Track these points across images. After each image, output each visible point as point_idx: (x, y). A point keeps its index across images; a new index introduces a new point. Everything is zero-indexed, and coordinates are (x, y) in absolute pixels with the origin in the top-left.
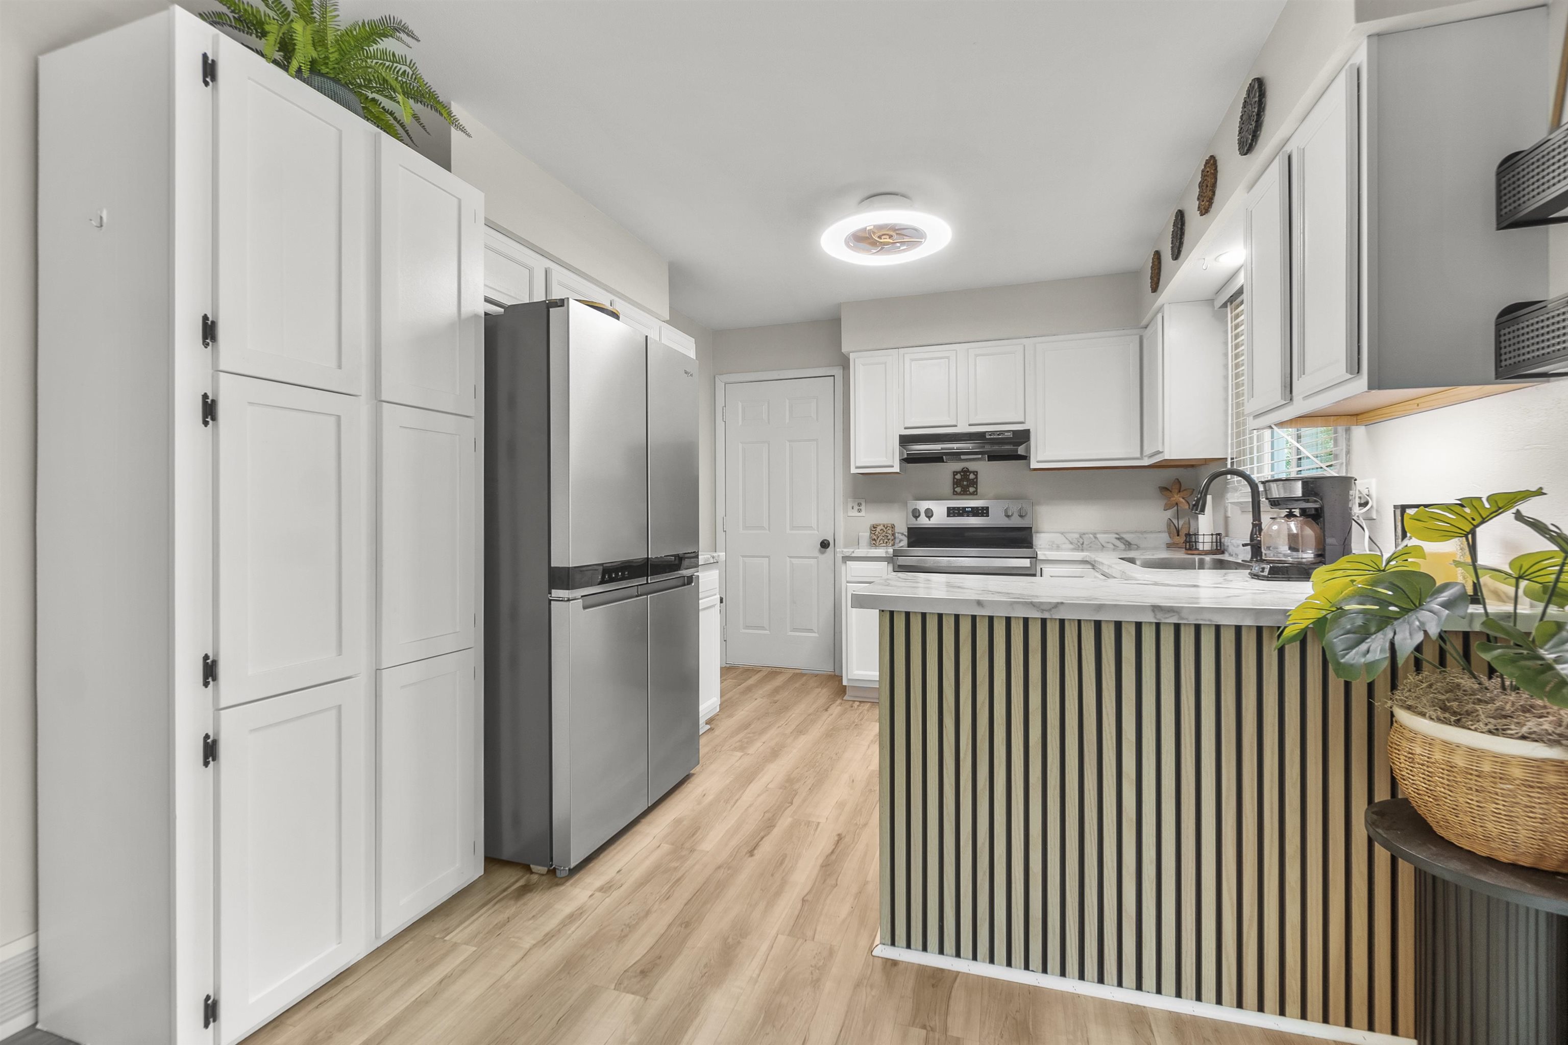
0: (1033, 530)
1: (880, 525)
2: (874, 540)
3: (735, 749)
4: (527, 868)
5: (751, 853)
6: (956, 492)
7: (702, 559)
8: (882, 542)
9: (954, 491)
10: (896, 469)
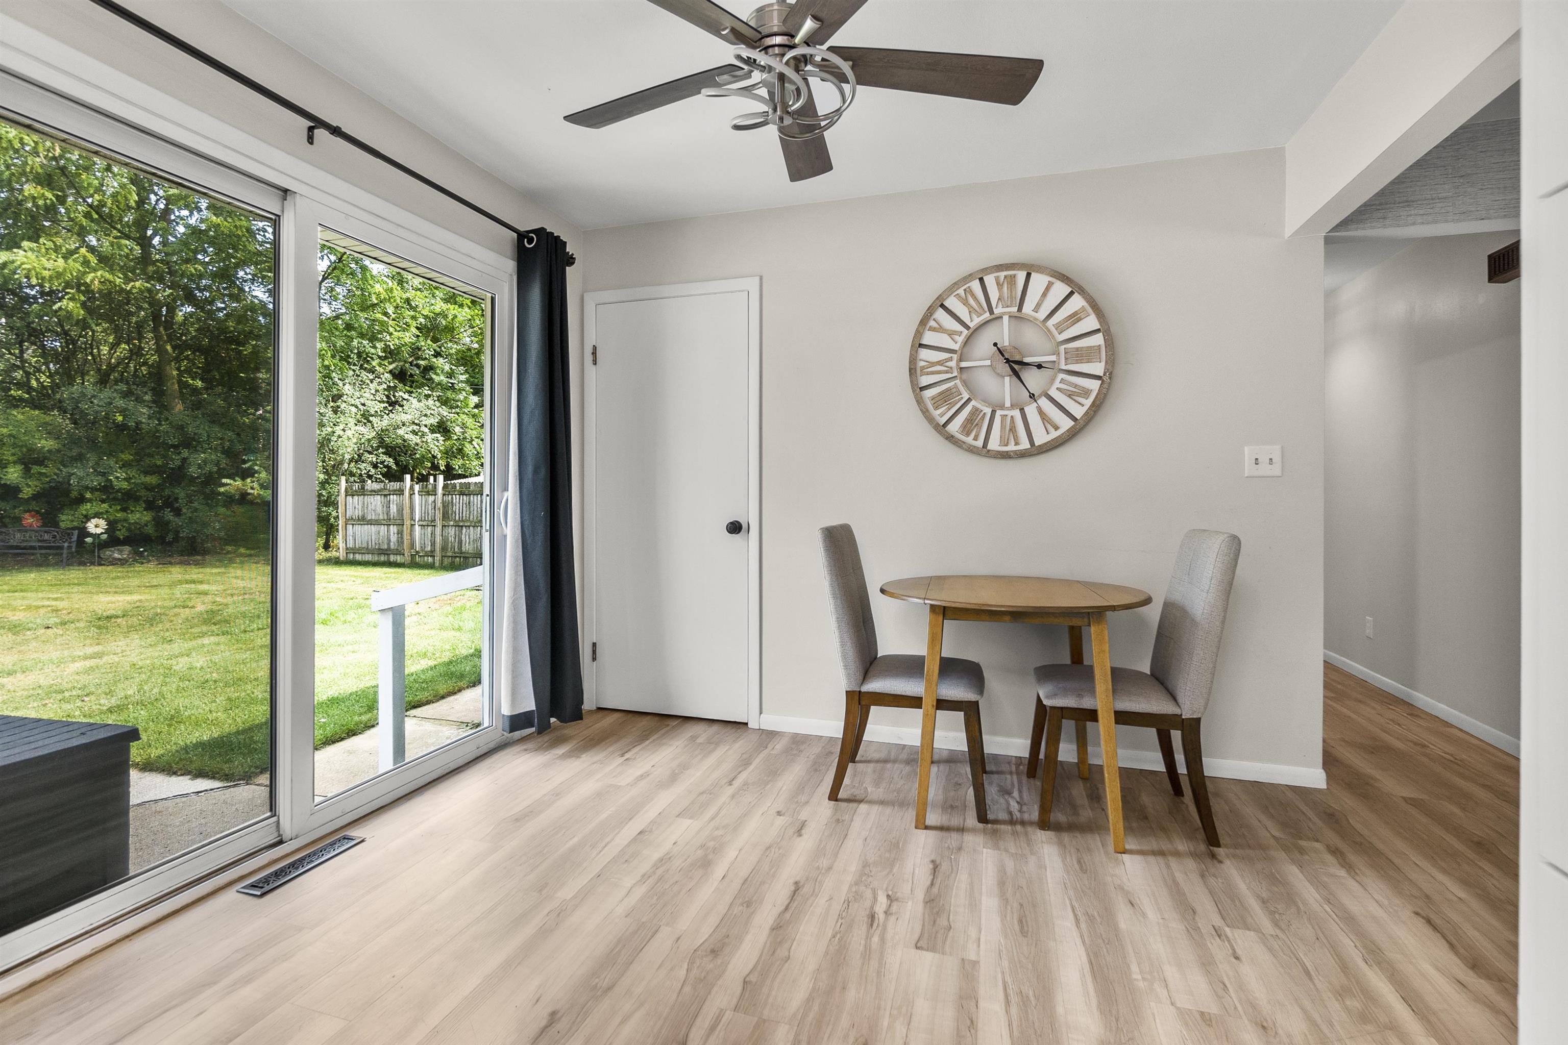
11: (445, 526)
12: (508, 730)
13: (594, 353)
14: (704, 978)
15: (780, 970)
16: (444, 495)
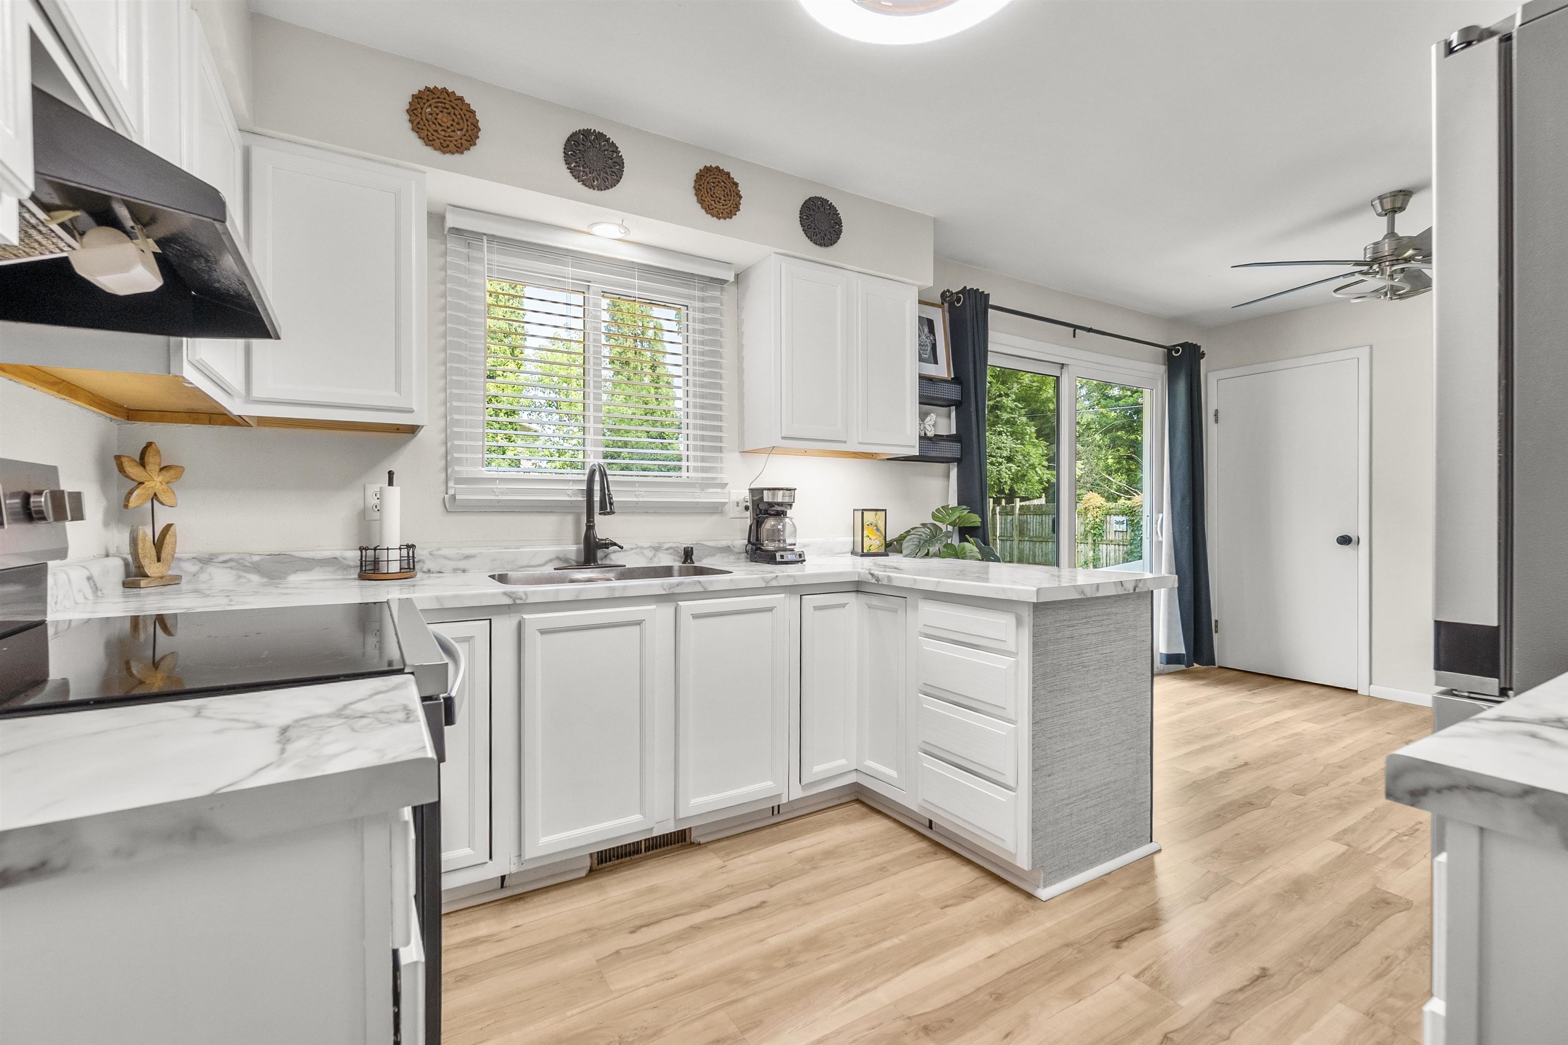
11: (1021, 541)
12: (1165, 663)
13: (1216, 415)
16: (1020, 515)
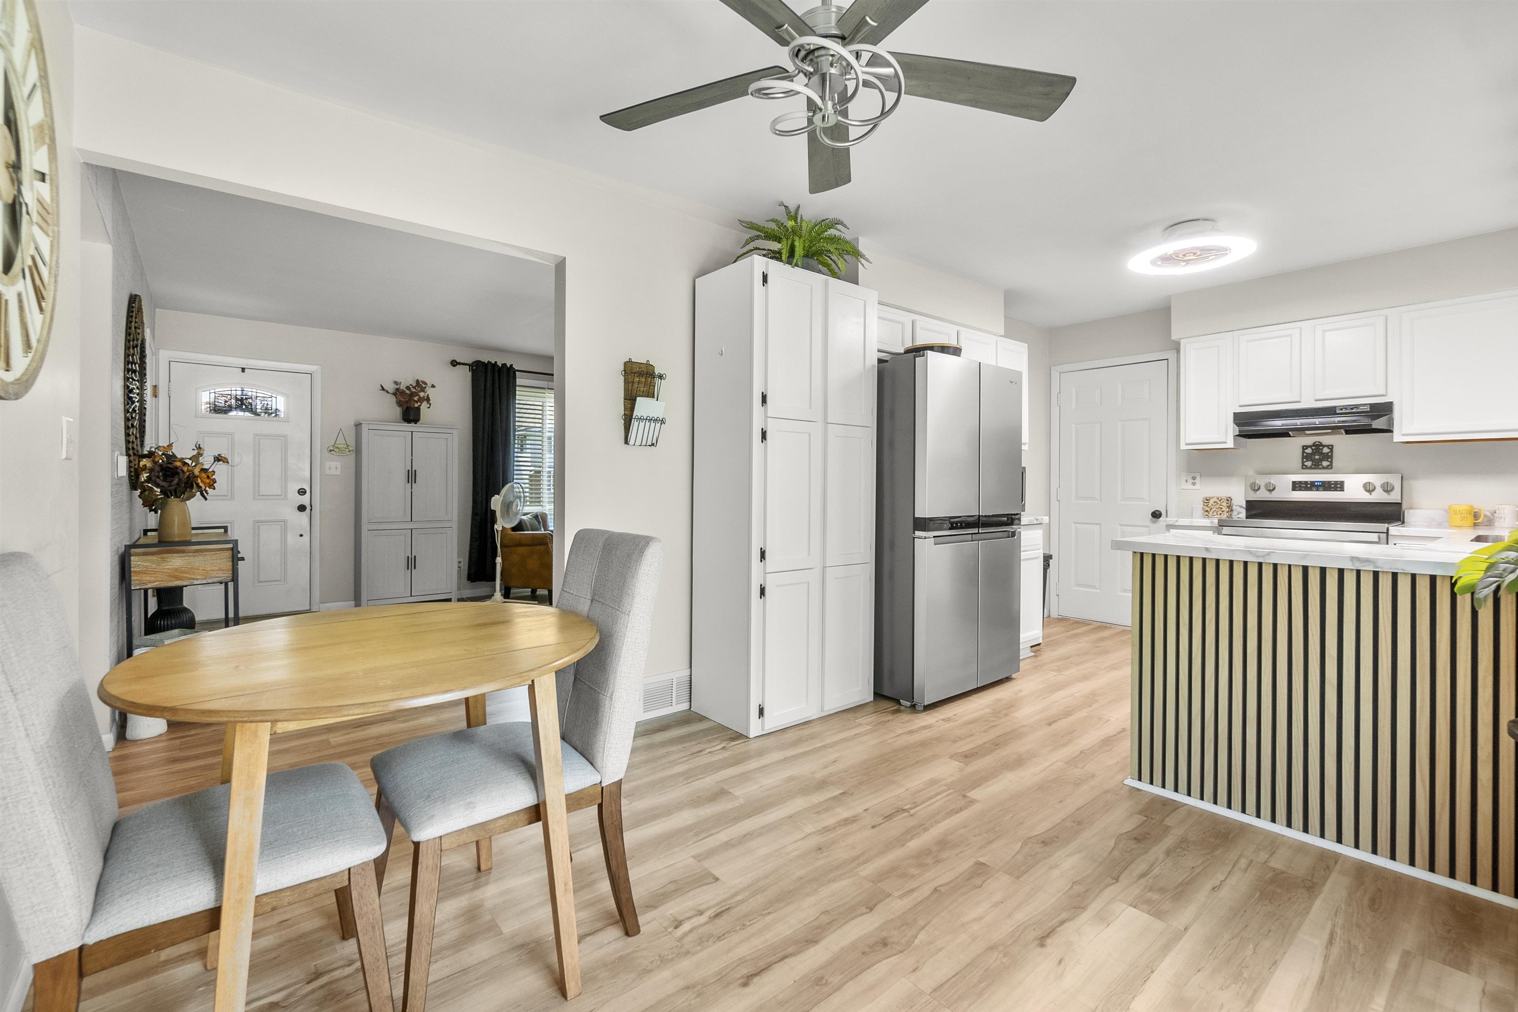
0: (1404, 506)
1: (1213, 497)
2: (1207, 511)
3: (1053, 670)
4: (898, 702)
5: (1050, 724)
6: (1306, 466)
7: (1024, 520)
8: (1215, 513)
9: (1303, 465)
10: (1230, 444)
14: (903, 925)
15: (838, 907)
